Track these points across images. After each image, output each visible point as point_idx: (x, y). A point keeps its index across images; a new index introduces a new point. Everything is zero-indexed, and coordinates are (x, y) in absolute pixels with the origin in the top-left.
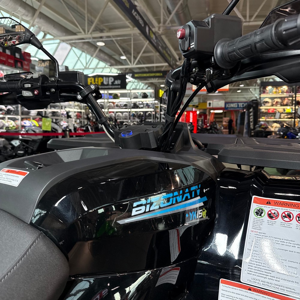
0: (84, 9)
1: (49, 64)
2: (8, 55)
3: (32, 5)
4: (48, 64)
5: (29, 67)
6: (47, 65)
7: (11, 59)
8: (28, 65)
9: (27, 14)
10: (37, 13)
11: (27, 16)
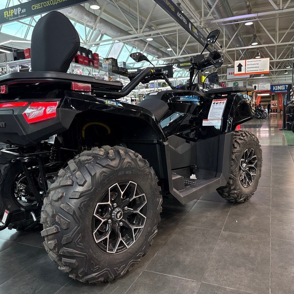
2: (84, 57)
3: (94, 13)
4: (111, 62)
5: (98, 65)
7: (86, 59)
9: (90, 20)
10: (98, 19)
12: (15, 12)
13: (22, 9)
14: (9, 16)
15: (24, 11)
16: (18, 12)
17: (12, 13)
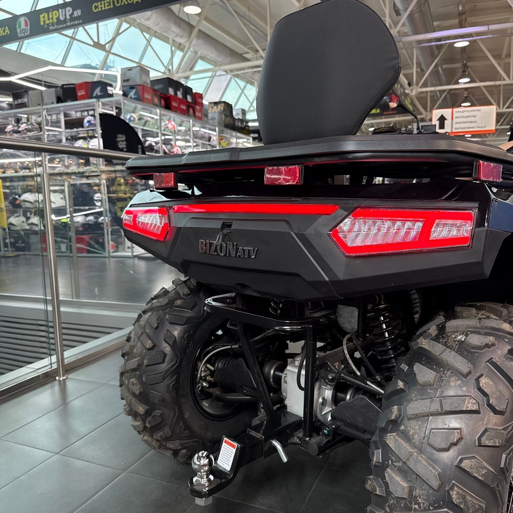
0: (266, 24)
1: (224, 107)
2: (179, 99)
3: (187, 20)
4: (222, 108)
5: (202, 114)
6: (220, 109)
7: (183, 104)
8: (200, 111)
9: (181, 34)
10: (195, 32)
11: (181, 37)
12: (61, 16)
13: (73, 10)
14: (50, 23)
15: (78, 13)
16: (65, 15)
17: (55, 17)
